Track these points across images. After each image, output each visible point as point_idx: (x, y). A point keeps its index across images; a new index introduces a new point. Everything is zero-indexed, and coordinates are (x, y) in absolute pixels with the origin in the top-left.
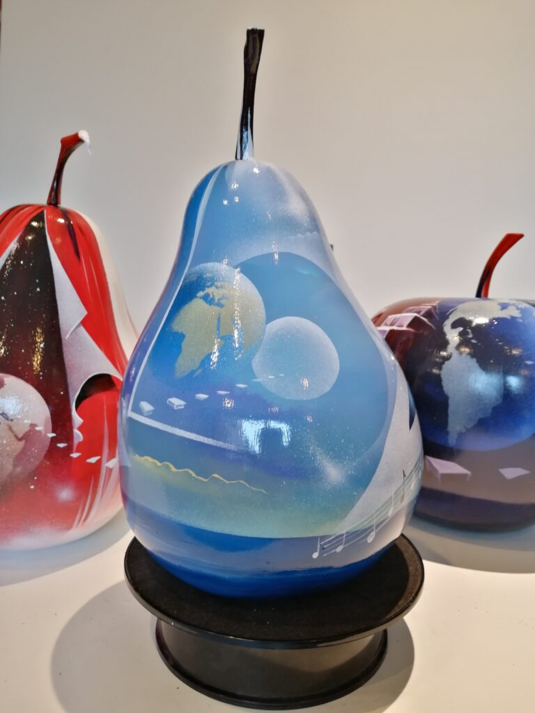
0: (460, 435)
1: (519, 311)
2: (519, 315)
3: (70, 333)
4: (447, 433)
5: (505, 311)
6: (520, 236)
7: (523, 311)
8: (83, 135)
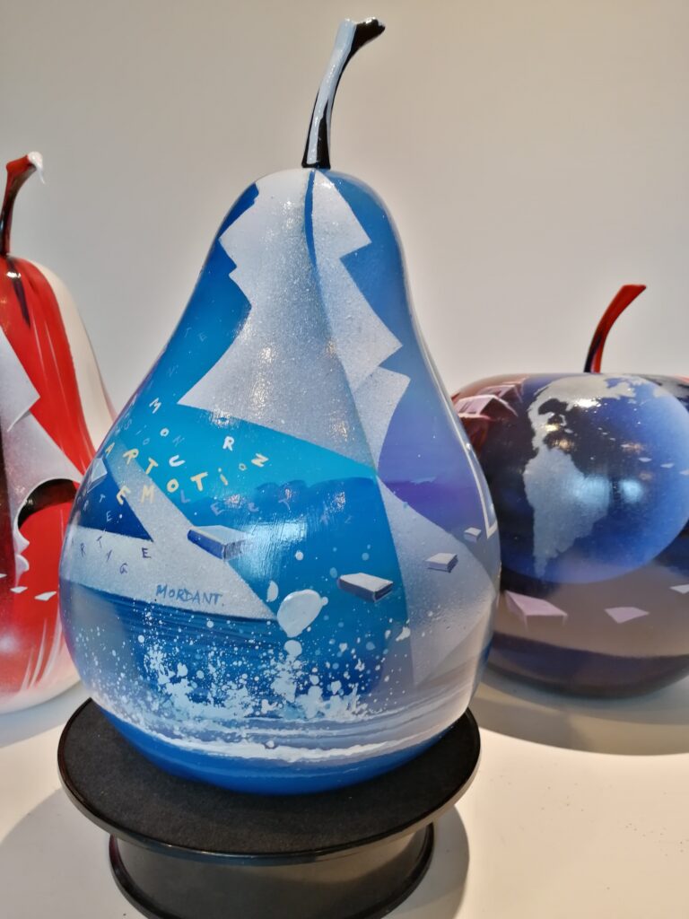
0: (552, 563)
1: (633, 389)
2: (633, 395)
3: (13, 424)
4: (533, 560)
5: (613, 389)
6: (641, 289)
7: (638, 389)
8: (35, 158)
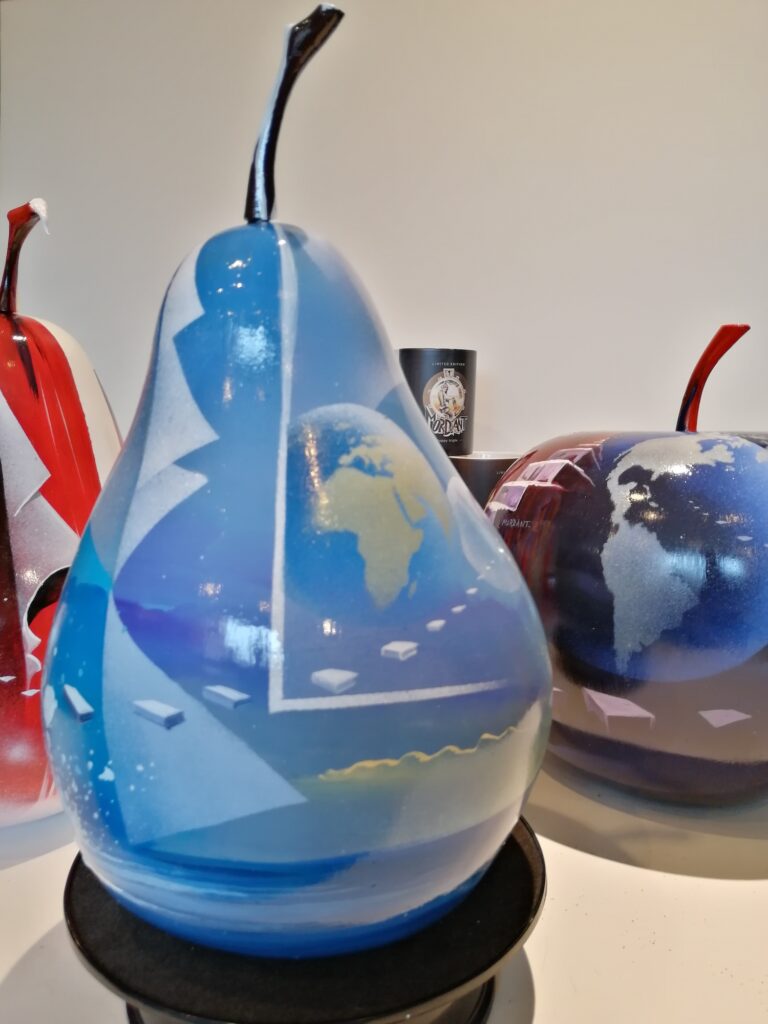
0: (636, 657)
1: (732, 453)
2: (732, 460)
3: (21, 507)
4: (614, 653)
5: (707, 453)
6: (746, 329)
7: (737, 453)
8: (38, 205)
